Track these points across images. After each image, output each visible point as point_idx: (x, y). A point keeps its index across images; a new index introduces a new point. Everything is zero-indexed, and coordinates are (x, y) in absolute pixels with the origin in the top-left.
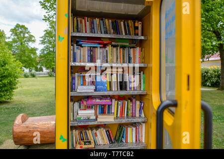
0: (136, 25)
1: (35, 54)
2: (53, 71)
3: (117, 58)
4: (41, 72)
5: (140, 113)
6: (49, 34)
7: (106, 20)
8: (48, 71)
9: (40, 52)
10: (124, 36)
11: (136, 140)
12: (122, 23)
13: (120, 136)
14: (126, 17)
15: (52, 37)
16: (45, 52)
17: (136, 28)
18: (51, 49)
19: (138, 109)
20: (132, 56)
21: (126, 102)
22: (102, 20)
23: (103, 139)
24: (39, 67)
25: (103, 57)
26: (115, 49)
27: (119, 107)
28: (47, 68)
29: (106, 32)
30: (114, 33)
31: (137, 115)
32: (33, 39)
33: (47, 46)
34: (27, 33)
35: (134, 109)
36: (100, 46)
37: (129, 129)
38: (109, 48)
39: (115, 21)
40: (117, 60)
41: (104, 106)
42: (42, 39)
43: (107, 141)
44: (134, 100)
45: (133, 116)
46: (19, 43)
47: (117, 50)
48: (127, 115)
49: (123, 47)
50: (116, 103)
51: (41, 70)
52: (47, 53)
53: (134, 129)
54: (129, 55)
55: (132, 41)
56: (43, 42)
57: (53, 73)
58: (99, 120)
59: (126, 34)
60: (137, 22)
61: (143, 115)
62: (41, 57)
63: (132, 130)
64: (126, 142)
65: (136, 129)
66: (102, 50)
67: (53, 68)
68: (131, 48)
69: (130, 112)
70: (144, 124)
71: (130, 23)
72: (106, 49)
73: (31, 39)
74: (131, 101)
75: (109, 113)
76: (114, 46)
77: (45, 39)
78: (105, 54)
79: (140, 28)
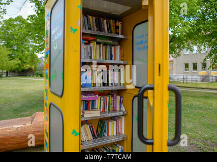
0: (117, 24)
3: (100, 55)
5: (120, 107)
7: (90, 17)
10: (106, 33)
11: (117, 133)
12: (105, 21)
13: (102, 131)
14: (109, 16)
17: (117, 27)
19: (118, 104)
20: (113, 53)
21: (108, 97)
22: (87, 16)
23: (87, 135)
25: (88, 53)
26: (98, 46)
27: (102, 102)
29: (90, 29)
30: (97, 30)
31: (118, 109)
35: (115, 104)
36: (85, 42)
37: (111, 123)
38: (93, 45)
39: (98, 19)
40: (100, 57)
41: (88, 101)
43: (90, 137)
44: (115, 96)
45: (114, 110)
47: (100, 47)
48: (109, 110)
49: (105, 44)
50: (99, 99)
53: (115, 122)
54: (111, 52)
58: (86, 116)
59: (108, 32)
60: (118, 21)
61: (123, 109)
63: (113, 123)
64: (108, 135)
65: (117, 122)
66: (86, 46)
68: (113, 46)
69: (112, 106)
70: (123, 118)
71: (112, 22)
72: (90, 45)
74: (113, 96)
75: (92, 108)
76: (98, 43)
78: (89, 51)
79: (120, 28)
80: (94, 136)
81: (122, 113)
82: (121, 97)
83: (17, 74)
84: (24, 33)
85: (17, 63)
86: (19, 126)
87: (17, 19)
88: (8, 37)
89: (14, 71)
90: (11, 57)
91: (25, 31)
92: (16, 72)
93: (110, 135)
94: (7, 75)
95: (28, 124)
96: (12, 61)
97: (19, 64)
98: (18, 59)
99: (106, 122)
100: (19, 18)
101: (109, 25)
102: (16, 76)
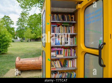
0: (72, 16)
1: (14, 30)
2: (23, 39)
4: (17, 40)
5: (74, 54)
7: (59, 15)
8: (20, 39)
9: (16, 30)
10: (66, 21)
11: (72, 66)
12: (66, 16)
13: (65, 64)
14: (67, 14)
15: (22, 22)
16: (19, 29)
17: (72, 18)
18: (22, 28)
21: (68, 50)
22: (57, 15)
23: (58, 65)
24: (15, 37)
25: (58, 30)
26: (63, 27)
27: (65, 52)
28: (20, 38)
29: (59, 20)
30: (62, 20)
31: (73, 55)
32: (13, 23)
33: (20, 26)
34: (10, 20)
35: (71, 53)
36: (57, 26)
37: (69, 61)
38: (60, 27)
39: (63, 15)
40: (64, 32)
41: (59, 51)
42: (17, 23)
43: (60, 66)
46: (6, 25)
47: (64, 27)
48: (68, 55)
49: (66, 26)
50: (64, 50)
51: (17, 38)
52: (20, 30)
53: (71, 61)
54: (69, 29)
55: (70, 23)
56: (18, 24)
57: (23, 40)
58: (57, 57)
59: (68, 21)
60: (72, 15)
61: (75, 55)
62: (17, 32)
63: (71, 62)
65: (72, 61)
66: (57, 28)
67: (23, 38)
68: (70, 26)
69: (70, 54)
70: (76, 59)
71: (69, 16)
72: (59, 27)
73: (12, 23)
74: (70, 49)
76: (63, 26)
77: (19, 23)
78: (59, 29)
79: (74, 18)
80: (61, 66)
81: (74, 57)
82: (74, 50)
83: (34, 40)
84: (36, 22)
85: (34, 35)
86: (34, 60)
87: (34, 15)
88: (31, 24)
89: (33, 39)
90: (32, 33)
92: (34, 39)
93: (69, 66)
94: (30, 41)
95: (37, 60)
96: (32, 35)
97: (35, 36)
98: (34, 33)
99: (67, 61)
100: (35, 15)
101: (68, 17)
102: (34, 41)
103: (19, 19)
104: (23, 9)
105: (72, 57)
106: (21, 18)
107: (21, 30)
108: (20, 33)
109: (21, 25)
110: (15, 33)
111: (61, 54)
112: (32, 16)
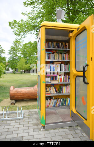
0: (66, 44)
1: (5, 60)
2: (16, 70)
3: (59, 58)
4: (8, 71)
5: (68, 80)
6: (13, 48)
7: (54, 42)
8: (12, 70)
9: (8, 59)
10: (61, 49)
11: (67, 92)
12: (60, 44)
13: (60, 90)
14: (62, 41)
15: (15, 51)
16: (11, 59)
17: (66, 46)
18: (15, 58)
19: (67, 79)
20: (64, 57)
21: (63, 76)
22: (52, 42)
23: (53, 91)
24: (7, 68)
26: (58, 54)
27: (60, 78)
28: (12, 69)
29: (54, 47)
30: (57, 48)
31: (67, 81)
32: (4, 52)
33: (12, 56)
36: (52, 53)
37: (64, 87)
38: (55, 54)
39: (58, 43)
41: (54, 77)
42: (9, 52)
44: (66, 75)
48: (63, 81)
49: (61, 53)
51: (8, 70)
52: (12, 60)
53: (66, 87)
54: (63, 56)
55: (65, 51)
56: (10, 54)
57: (16, 72)
58: (52, 82)
59: (62, 48)
62: (8, 62)
64: (63, 92)
66: (52, 55)
67: (16, 69)
68: (64, 54)
69: (64, 80)
71: (64, 43)
73: (2, 52)
76: (57, 53)
77: (11, 52)
78: (54, 56)
79: (68, 46)
80: (56, 92)
81: (68, 83)
82: (69, 76)
84: (32, 51)
87: (28, 44)
91: (32, 49)
93: (64, 92)
95: (32, 89)
99: (62, 87)
100: (30, 43)
101: (62, 45)
103: (11, 48)
104: (17, 36)
105: (66, 83)
106: (13, 46)
107: (14, 61)
108: (12, 64)
109: (14, 54)
110: (7, 64)
111: (56, 80)
112: (26, 44)
